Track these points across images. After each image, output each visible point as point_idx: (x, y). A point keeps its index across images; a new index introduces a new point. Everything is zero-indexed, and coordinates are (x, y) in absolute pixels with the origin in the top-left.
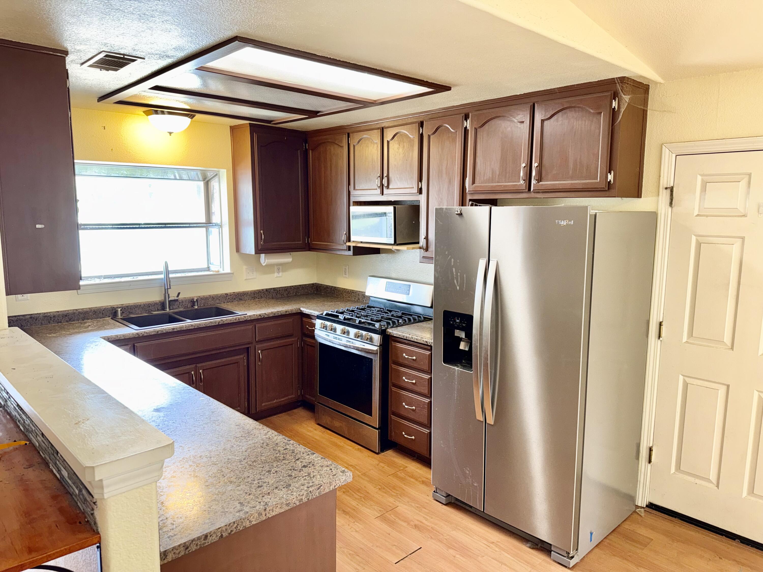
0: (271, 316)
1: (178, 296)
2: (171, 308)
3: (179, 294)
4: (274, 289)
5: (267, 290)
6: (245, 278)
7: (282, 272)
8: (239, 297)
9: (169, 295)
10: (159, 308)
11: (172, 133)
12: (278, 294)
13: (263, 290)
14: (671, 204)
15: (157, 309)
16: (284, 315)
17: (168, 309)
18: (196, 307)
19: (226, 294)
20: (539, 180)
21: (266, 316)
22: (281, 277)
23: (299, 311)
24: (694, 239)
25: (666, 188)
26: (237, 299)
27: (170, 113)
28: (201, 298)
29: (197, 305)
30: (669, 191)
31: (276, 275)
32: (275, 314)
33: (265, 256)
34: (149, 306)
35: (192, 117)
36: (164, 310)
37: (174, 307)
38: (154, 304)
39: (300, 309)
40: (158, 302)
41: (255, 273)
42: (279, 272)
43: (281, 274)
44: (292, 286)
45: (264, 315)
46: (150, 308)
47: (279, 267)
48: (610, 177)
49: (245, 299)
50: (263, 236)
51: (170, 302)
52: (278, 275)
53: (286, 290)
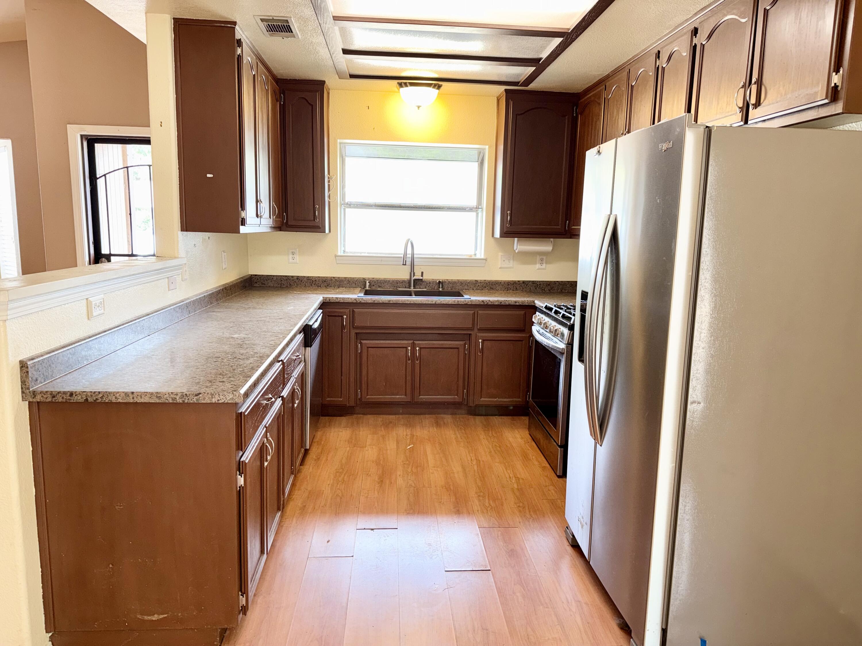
0: (496, 304)
1: (422, 276)
2: (416, 287)
3: (422, 273)
4: (533, 282)
5: (524, 282)
6: (499, 267)
7: (546, 263)
8: (491, 285)
9: (414, 274)
10: (407, 285)
11: (421, 106)
12: (537, 288)
13: (519, 281)
15: (404, 287)
17: (412, 287)
18: (441, 289)
19: (476, 281)
21: (490, 303)
22: (543, 269)
23: (532, 304)
26: (487, 288)
31: (538, 266)
32: (501, 303)
33: (518, 240)
34: (398, 283)
35: (439, 87)
36: (409, 288)
37: (421, 287)
38: (403, 282)
39: (534, 302)
40: (406, 279)
41: (512, 261)
42: (541, 264)
43: (544, 266)
44: (557, 281)
45: (488, 302)
46: (399, 285)
47: (542, 257)
48: (836, 79)
49: (497, 289)
50: (509, 217)
51: (415, 280)
52: (542, 267)
53: (549, 285)
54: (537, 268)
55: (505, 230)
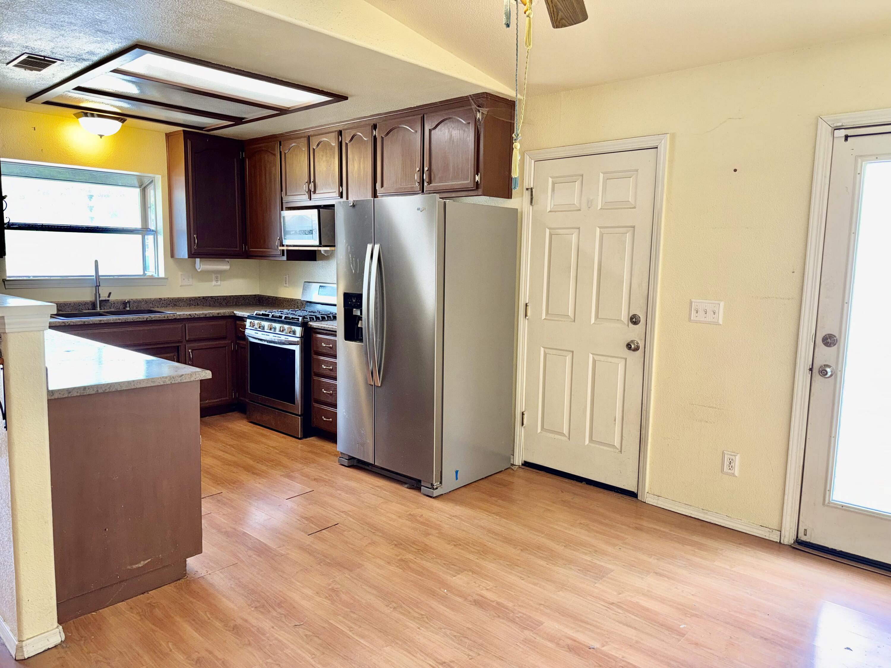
0: (202, 316)
1: (109, 296)
2: (102, 308)
3: (110, 294)
4: (212, 297)
5: (204, 298)
6: (180, 285)
7: (221, 280)
8: (174, 302)
9: (99, 295)
10: (90, 307)
11: (103, 136)
12: (216, 303)
13: (199, 297)
14: (531, 202)
15: (87, 309)
16: (215, 316)
17: (98, 309)
18: (128, 309)
19: (160, 299)
20: (430, 182)
21: (196, 316)
22: (219, 285)
23: (232, 314)
24: (548, 231)
25: (527, 189)
26: (171, 305)
27: (99, 116)
28: (134, 301)
29: (129, 307)
30: (530, 190)
31: (214, 283)
32: (206, 315)
33: (200, 261)
34: (80, 305)
35: (123, 121)
36: (95, 310)
37: (105, 308)
38: (86, 303)
39: (233, 312)
40: (88, 301)
41: (191, 280)
42: (217, 281)
43: (219, 283)
44: (232, 296)
45: (194, 315)
46: (81, 307)
47: (217, 275)
48: (477, 178)
49: (180, 305)
50: (196, 240)
51: (101, 301)
52: (217, 284)
53: (225, 299)
54: (213, 285)
55: (193, 252)
